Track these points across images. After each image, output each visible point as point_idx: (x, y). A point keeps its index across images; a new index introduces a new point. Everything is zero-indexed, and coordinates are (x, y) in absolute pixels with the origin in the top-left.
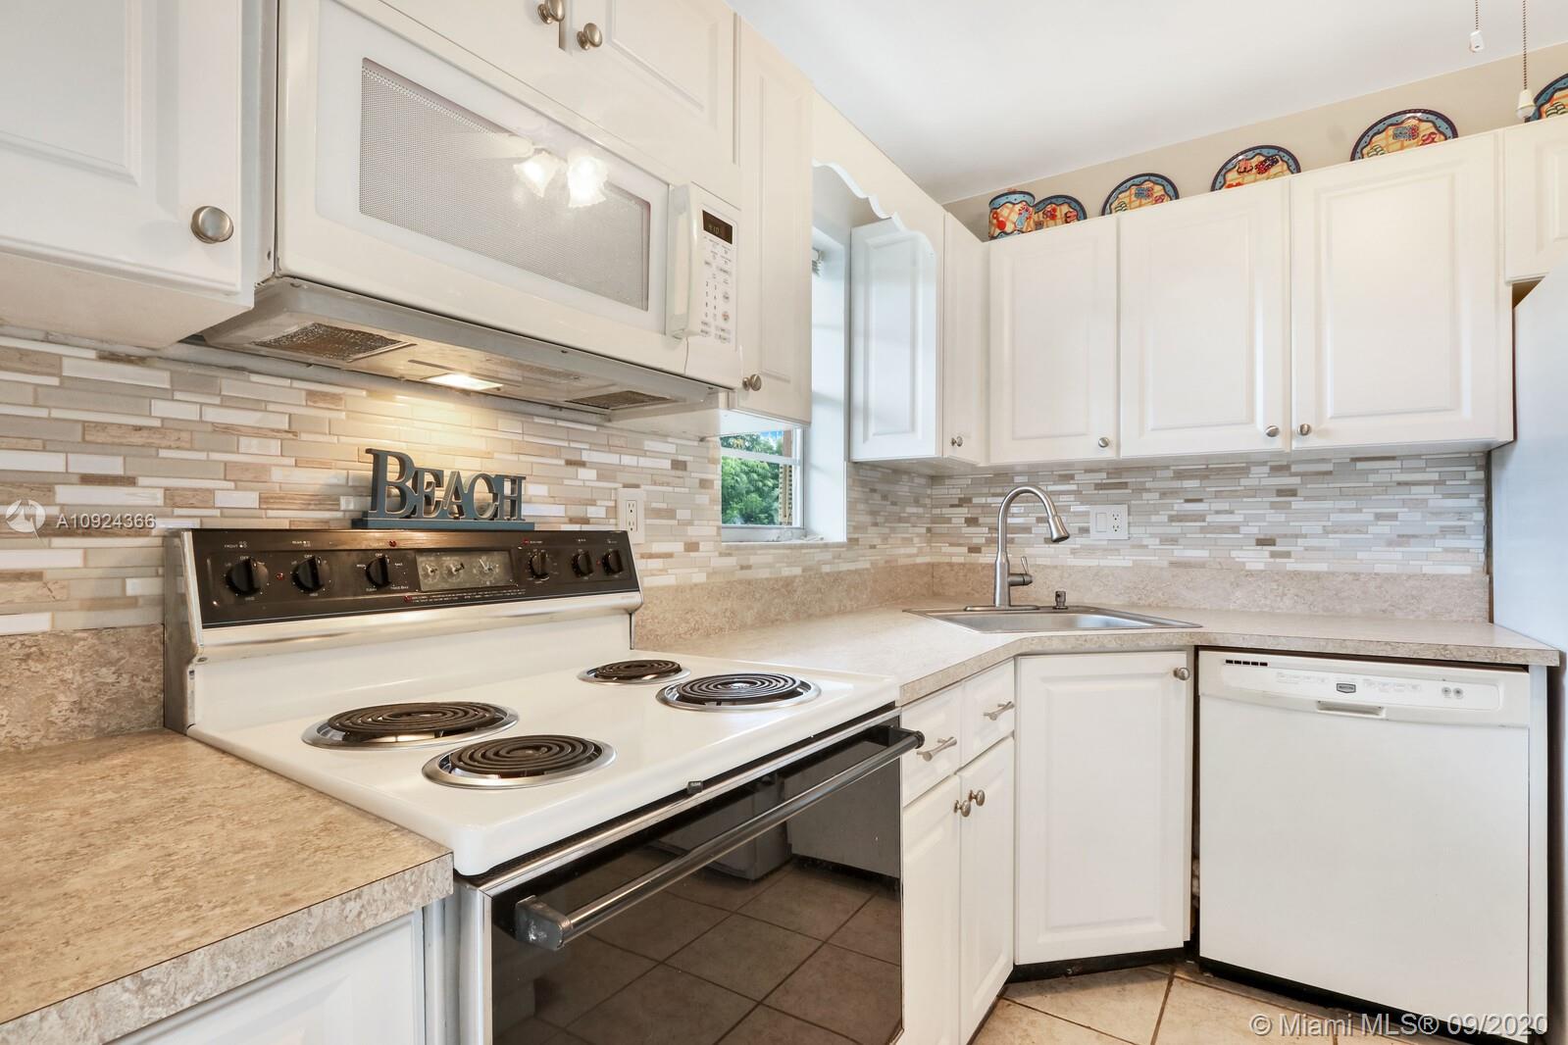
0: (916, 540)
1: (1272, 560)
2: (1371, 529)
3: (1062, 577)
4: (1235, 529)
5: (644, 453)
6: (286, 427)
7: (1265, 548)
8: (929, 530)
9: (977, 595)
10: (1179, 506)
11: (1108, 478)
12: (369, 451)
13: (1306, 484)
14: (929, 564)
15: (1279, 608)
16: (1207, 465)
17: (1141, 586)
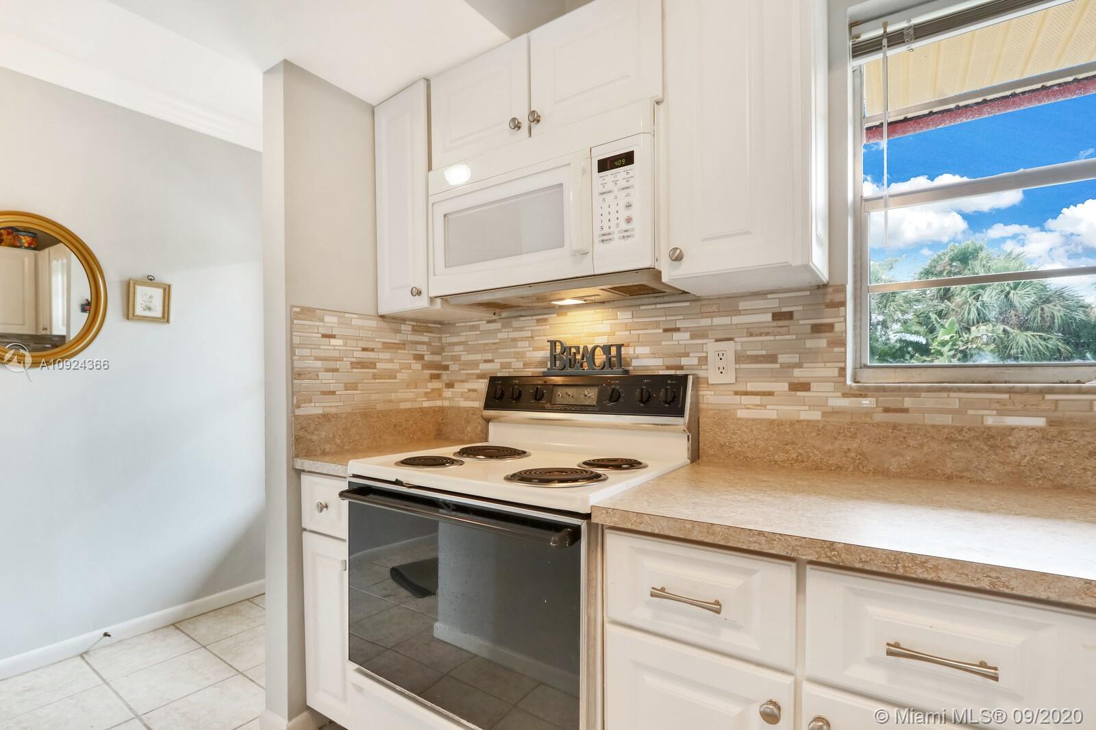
5: (738, 312)
6: (530, 335)
12: (548, 341)
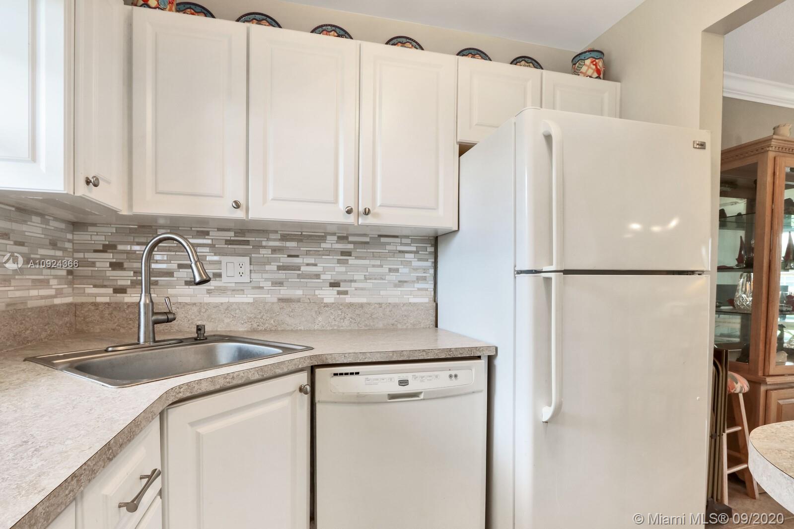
0: (53, 282)
1: (338, 296)
2: (387, 277)
3: (200, 312)
4: (317, 276)
7: (335, 288)
8: (70, 272)
9: (122, 331)
10: (284, 260)
11: (235, 236)
13: (356, 249)
14: (71, 304)
15: (342, 326)
16: (302, 232)
17: (260, 316)
